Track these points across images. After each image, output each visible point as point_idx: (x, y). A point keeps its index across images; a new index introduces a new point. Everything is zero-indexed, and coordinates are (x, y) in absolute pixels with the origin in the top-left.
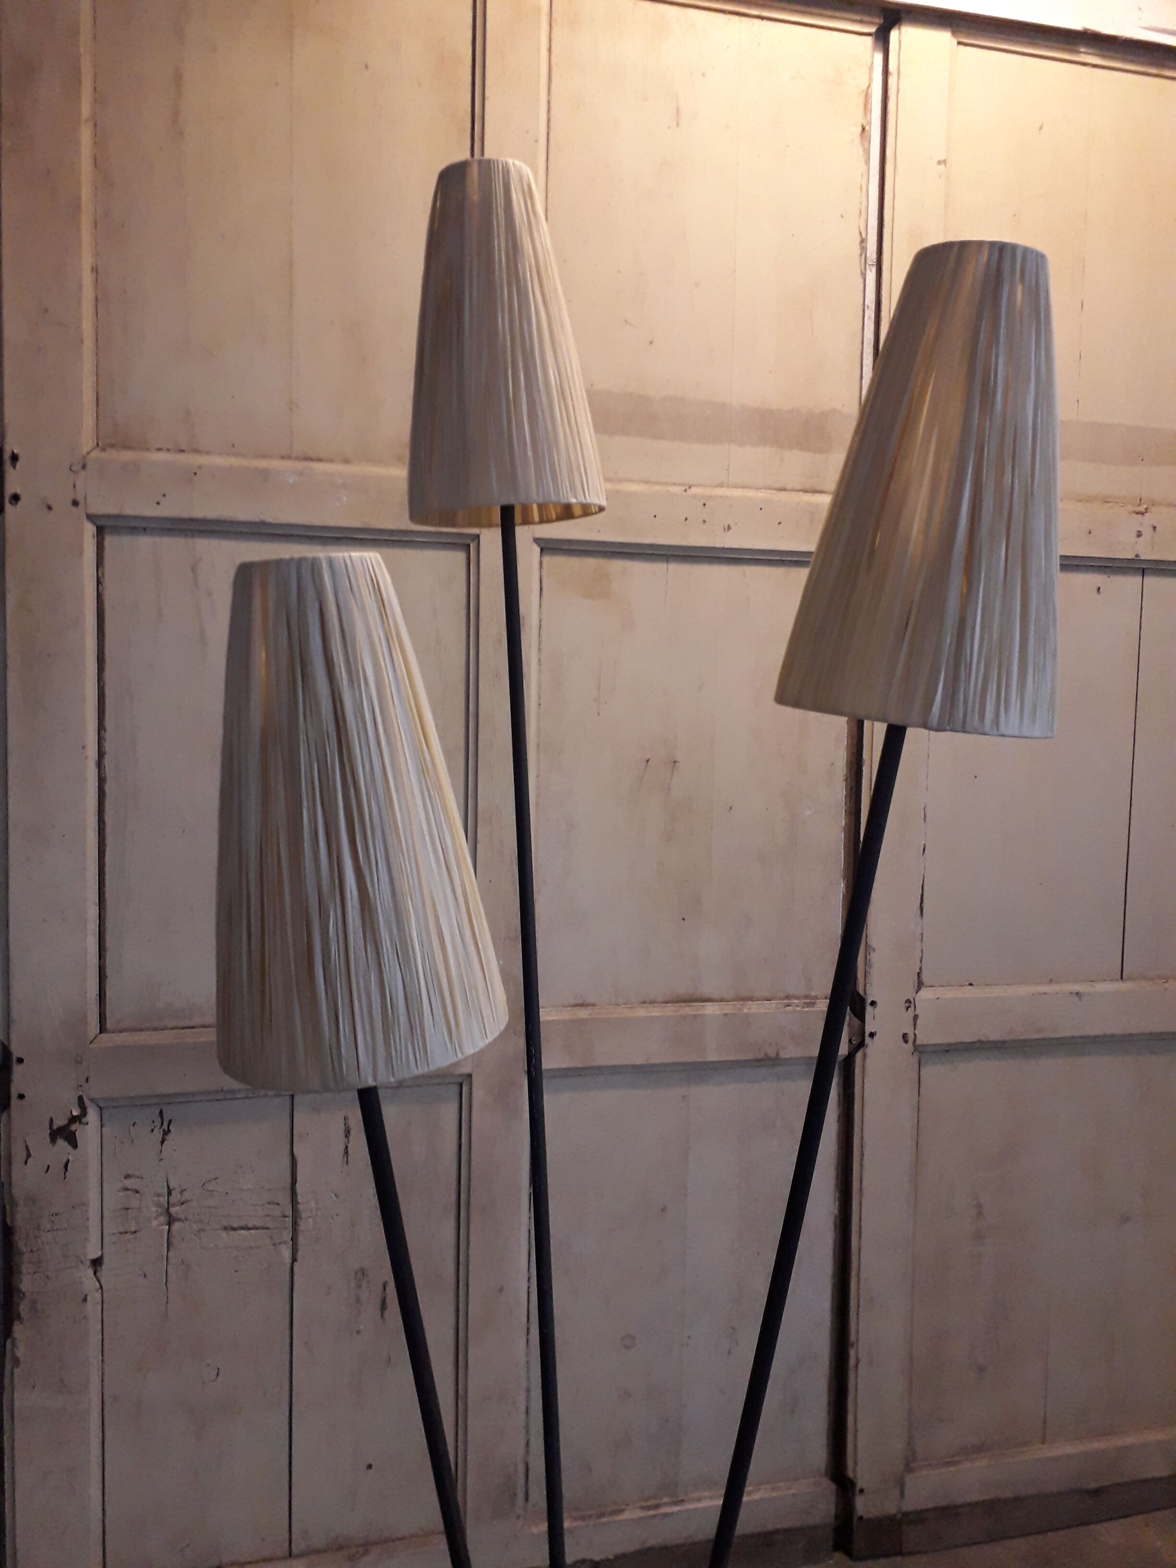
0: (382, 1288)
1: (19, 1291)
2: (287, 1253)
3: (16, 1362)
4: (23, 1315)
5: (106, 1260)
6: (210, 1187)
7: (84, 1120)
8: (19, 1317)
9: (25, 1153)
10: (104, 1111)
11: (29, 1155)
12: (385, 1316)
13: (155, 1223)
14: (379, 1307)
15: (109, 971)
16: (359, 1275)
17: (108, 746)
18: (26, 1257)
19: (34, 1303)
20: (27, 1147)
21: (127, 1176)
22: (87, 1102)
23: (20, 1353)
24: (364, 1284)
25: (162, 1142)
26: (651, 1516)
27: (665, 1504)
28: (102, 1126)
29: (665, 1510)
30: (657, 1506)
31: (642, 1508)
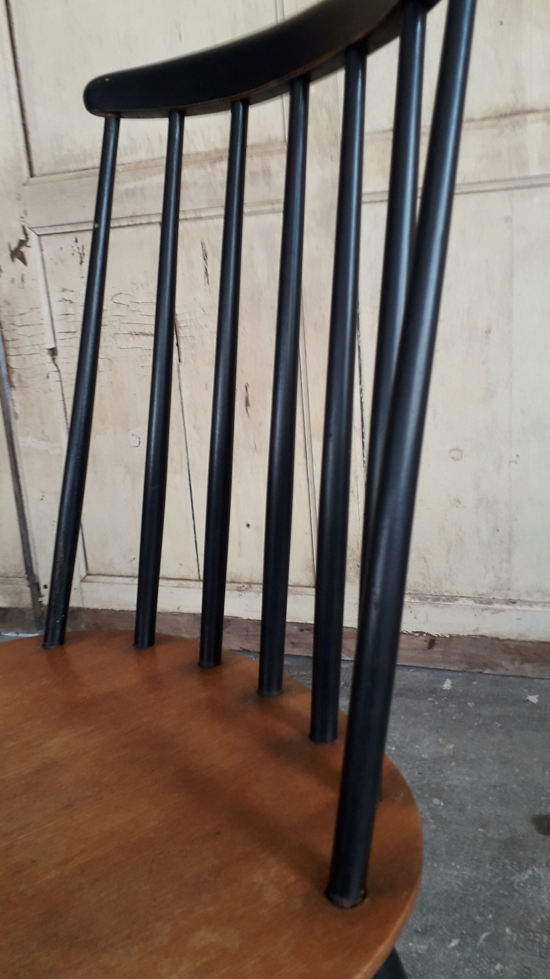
0: (244, 389)
1: (12, 368)
4: (16, 384)
5: (60, 351)
6: (117, 299)
7: (29, 244)
8: (14, 387)
10: (41, 238)
12: (249, 412)
14: (243, 404)
15: (30, 128)
19: (19, 376)
21: (64, 290)
22: (28, 231)
23: (19, 411)
26: (483, 610)
27: (498, 602)
28: (42, 250)
29: (496, 606)
30: (490, 603)
31: (475, 601)
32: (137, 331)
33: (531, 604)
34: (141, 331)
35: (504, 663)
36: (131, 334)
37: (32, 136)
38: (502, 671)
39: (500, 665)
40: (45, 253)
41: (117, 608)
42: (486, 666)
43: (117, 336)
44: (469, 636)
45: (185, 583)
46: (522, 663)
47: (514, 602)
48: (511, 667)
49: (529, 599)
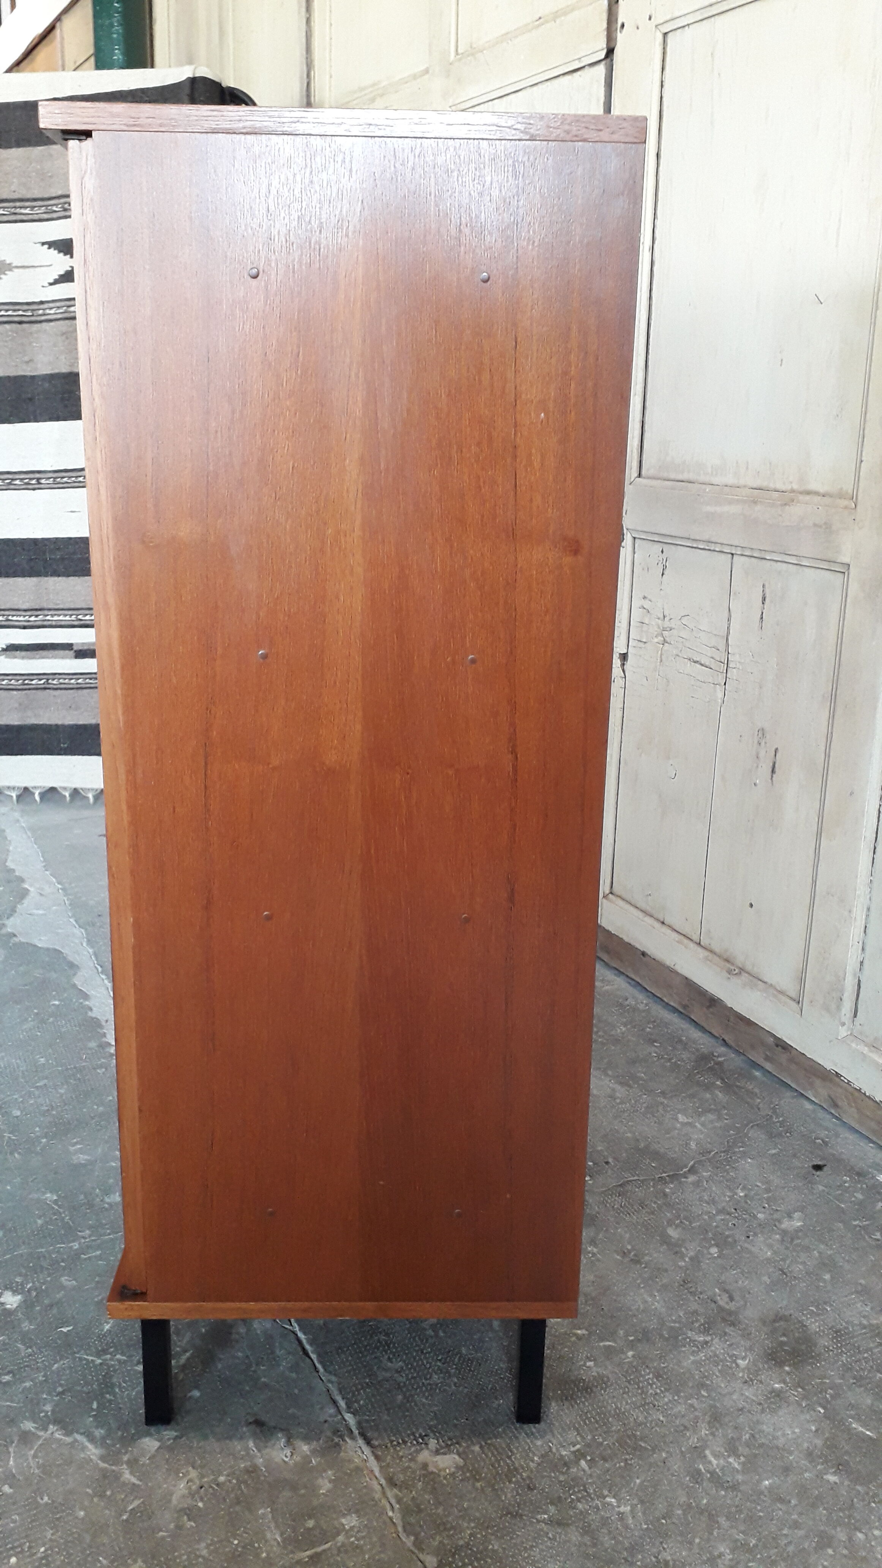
0: (774, 753)
2: (720, 695)
5: (630, 656)
6: (684, 621)
7: (623, 544)
10: (636, 540)
12: (774, 779)
13: (656, 640)
14: (770, 770)
16: (760, 735)
21: (643, 596)
22: (625, 530)
24: (763, 744)
25: (663, 574)
28: (634, 553)
32: (695, 659)
34: (698, 659)
36: (690, 659)
40: (636, 555)
41: (626, 939)
45: (686, 941)
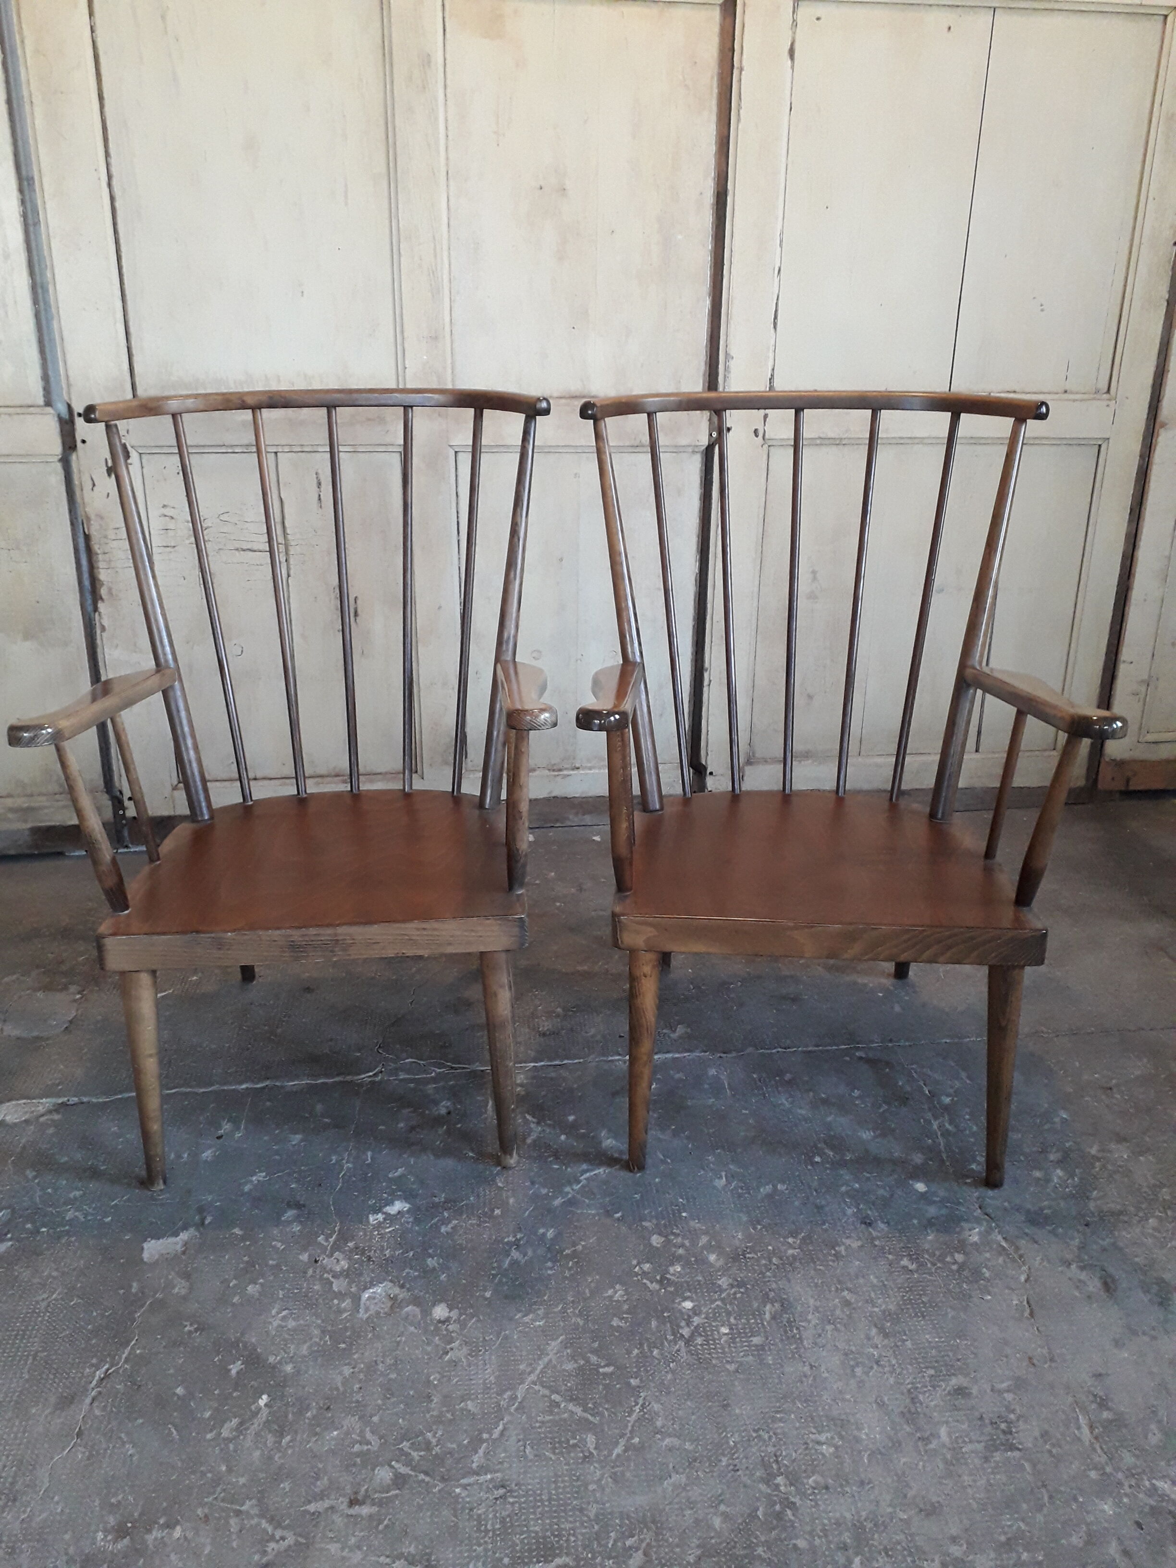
0: (354, 601)
1: (100, 580)
2: (283, 571)
3: (103, 629)
4: (104, 597)
6: (223, 518)
7: (129, 461)
8: (102, 599)
9: (90, 483)
10: (143, 456)
11: (94, 485)
12: (357, 621)
14: (352, 614)
15: (134, 351)
16: (337, 590)
17: (114, 170)
18: (100, 557)
19: (110, 590)
20: (92, 479)
23: (105, 622)
26: (555, 776)
27: (566, 769)
28: (142, 467)
29: (565, 772)
30: (560, 770)
31: (549, 770)
32: (245, 548)
33: (590, 768)
34: (249, 547)
35: (571, 817)
36: (237, 549)
37: (136, 359)
38: (569, 823)
39: (568, 819)
40: (144, 470)
42: (557, 821)
43: (221, 552)
44: (544, 798)
46: (584, 815)
47: (578, 768)
48: (576, 819)
49: (589, 765)
